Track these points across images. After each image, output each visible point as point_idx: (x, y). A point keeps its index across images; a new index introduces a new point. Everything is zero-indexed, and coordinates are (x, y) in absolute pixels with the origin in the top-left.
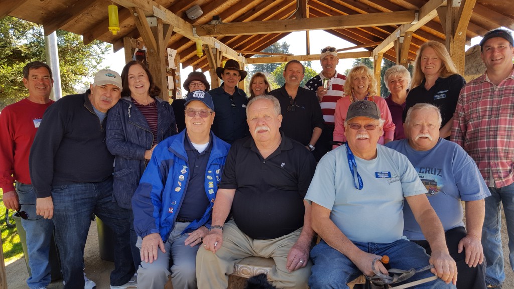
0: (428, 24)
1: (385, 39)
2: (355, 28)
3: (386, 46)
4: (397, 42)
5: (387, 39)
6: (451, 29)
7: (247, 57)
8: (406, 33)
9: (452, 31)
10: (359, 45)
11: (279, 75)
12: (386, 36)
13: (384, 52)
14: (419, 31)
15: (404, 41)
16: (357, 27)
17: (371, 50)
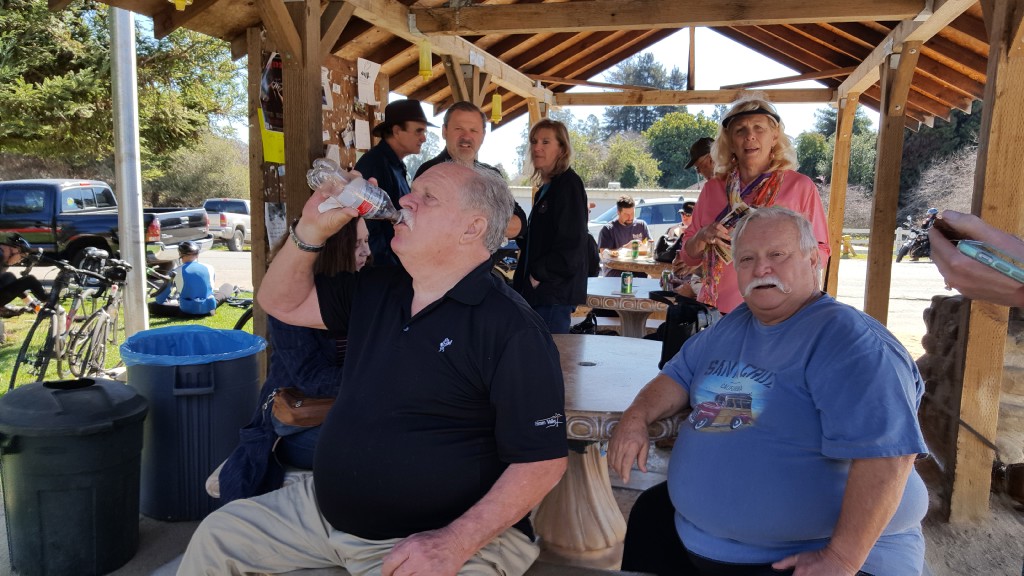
0: (958, 23)
1: (863, 59)
2: (780, 26)
3: (866, 76)
4: (886, 66)
5: (866, 60)
6: (1003, 25)
7: (558, 90)
8: (906, 45)
9: (1005, 32)
10: (806, 72)
11: (657, 138)
12: (864, 53)
13: (862, 91)
14: (937, 41)
15: (901, 62)
16: (785, 22)
17: (834, 85)
